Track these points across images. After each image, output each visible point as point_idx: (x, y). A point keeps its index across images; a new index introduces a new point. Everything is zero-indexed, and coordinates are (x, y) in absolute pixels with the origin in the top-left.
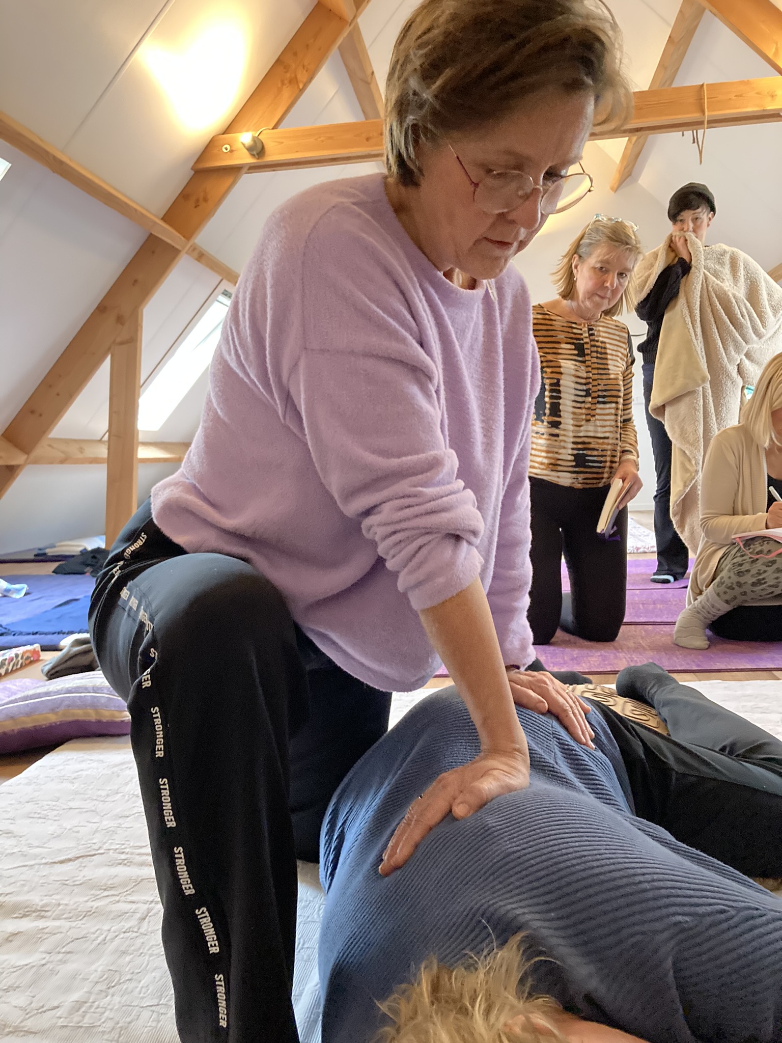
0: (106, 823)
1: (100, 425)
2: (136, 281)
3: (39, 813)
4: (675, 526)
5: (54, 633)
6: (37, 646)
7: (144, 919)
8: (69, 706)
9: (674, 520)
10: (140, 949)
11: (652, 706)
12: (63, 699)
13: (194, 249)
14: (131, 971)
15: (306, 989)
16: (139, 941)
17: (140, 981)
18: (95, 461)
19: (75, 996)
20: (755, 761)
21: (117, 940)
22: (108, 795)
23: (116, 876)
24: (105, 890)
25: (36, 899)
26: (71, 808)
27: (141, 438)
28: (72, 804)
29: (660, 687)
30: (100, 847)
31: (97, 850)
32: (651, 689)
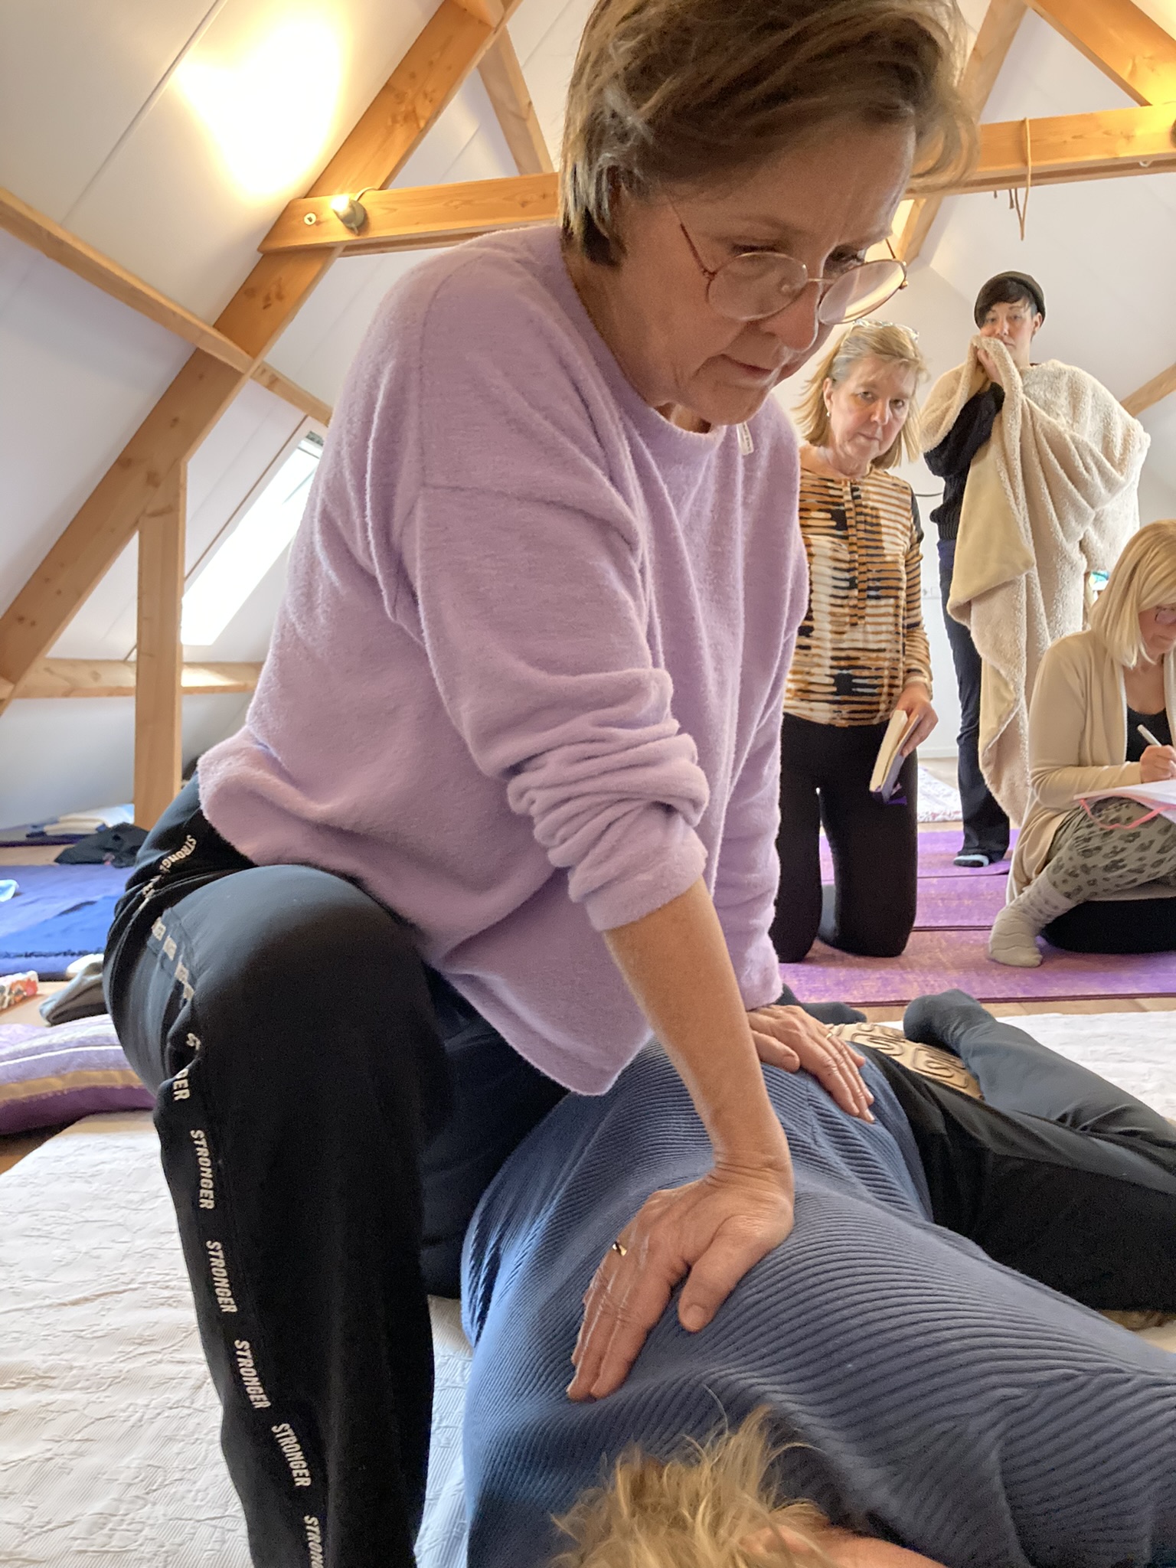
0: (141, 1243)
1: (124, 637)
2: (176, 420)
3: (39, 1230)
4: (987, 782)
5: (57, 955)
6: (32, 975)
7: (200, 1387)
8: (81, 1065)
9: (986, 772)
10: (193, 1433)
11: (954, 1053)
12: (73, 1056)
13: (264, 371)
14: (181, 1467)
15: (445, 1489)
16: (192, 1423)
17: (195, 1483)
18: (118, 691)
19: (98, 1506)
20: (1109, 1136)
21: (160, 1422)
22: (143, 1201)
23: (156, 1323)
24: (140, 1344)
25: (34, 1358)
26: (87, 1221)
27: (186, 655)
28: (87, 1215)
29: (968, 1026)
30: (133, 1280)
31: (128, 1284)
32: (955, 1029)
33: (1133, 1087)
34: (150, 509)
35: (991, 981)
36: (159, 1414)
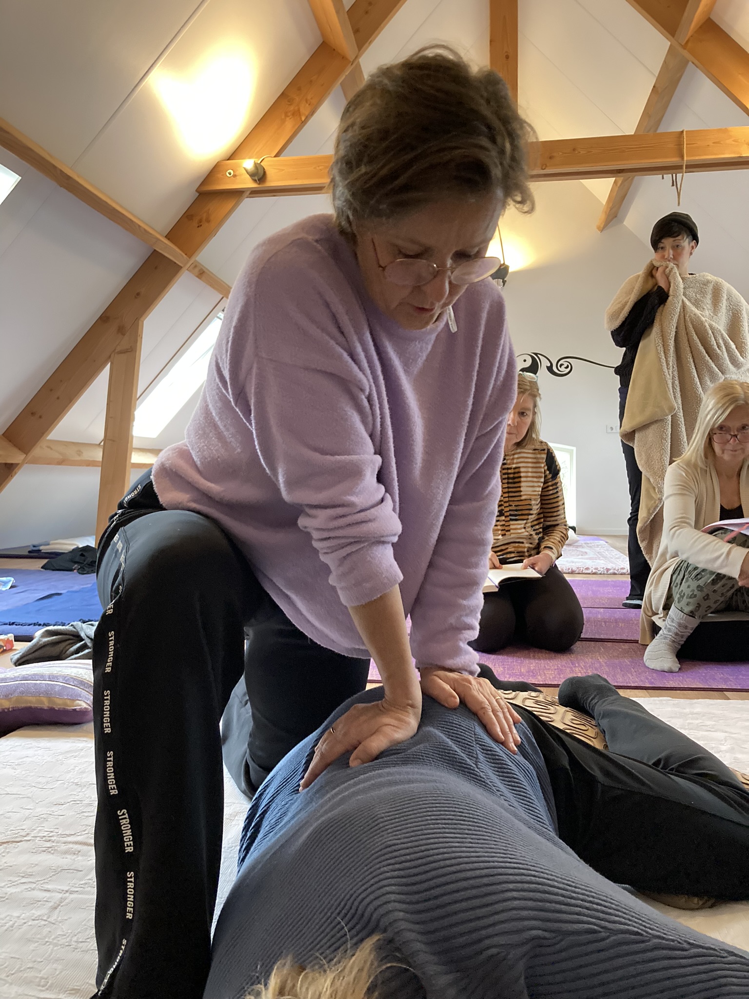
0: (39, 810)
1: (97, 431)
2: (138, 294)
5: (31, 625)
6: (11, 636)
7: (56, 908)
8: (22, 693)
10: (45, 937)
11: (593, 717)
12: (17, 686)
13: (196, 266)
14: (33, 959)
16: (46, 930)
17: (40, 971)
18: (91, 463)
21: (25, 927)
22: (47, 783)
23: (37, 865)
24: (23, 877)
28: (8, 790)
30: (28, 834)
31: (25, 837)
32: (592, 700)
33: (713, 748)
34: (118, 349)
35: (629, 675)
36: (25, 923)
